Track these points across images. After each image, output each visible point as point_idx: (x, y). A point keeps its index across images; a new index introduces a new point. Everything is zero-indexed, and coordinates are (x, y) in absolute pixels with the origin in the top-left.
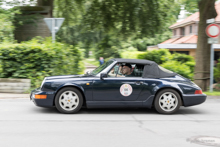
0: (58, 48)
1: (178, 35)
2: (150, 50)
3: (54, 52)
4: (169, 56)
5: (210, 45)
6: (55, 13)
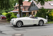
1: (16, 9)
2: (9, 12)
4: (13, 14)
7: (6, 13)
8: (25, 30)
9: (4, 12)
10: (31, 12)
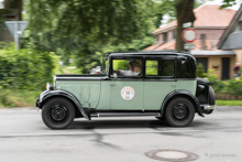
1: (161, 41)
3: (14, 60)
8: (203, 137)
10: (234, 56)
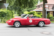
0: (8, 11)
4: (36, 13)
5: (46, 10)
6: (7, 3)
7: (28, 11)
9: (25, 11)
